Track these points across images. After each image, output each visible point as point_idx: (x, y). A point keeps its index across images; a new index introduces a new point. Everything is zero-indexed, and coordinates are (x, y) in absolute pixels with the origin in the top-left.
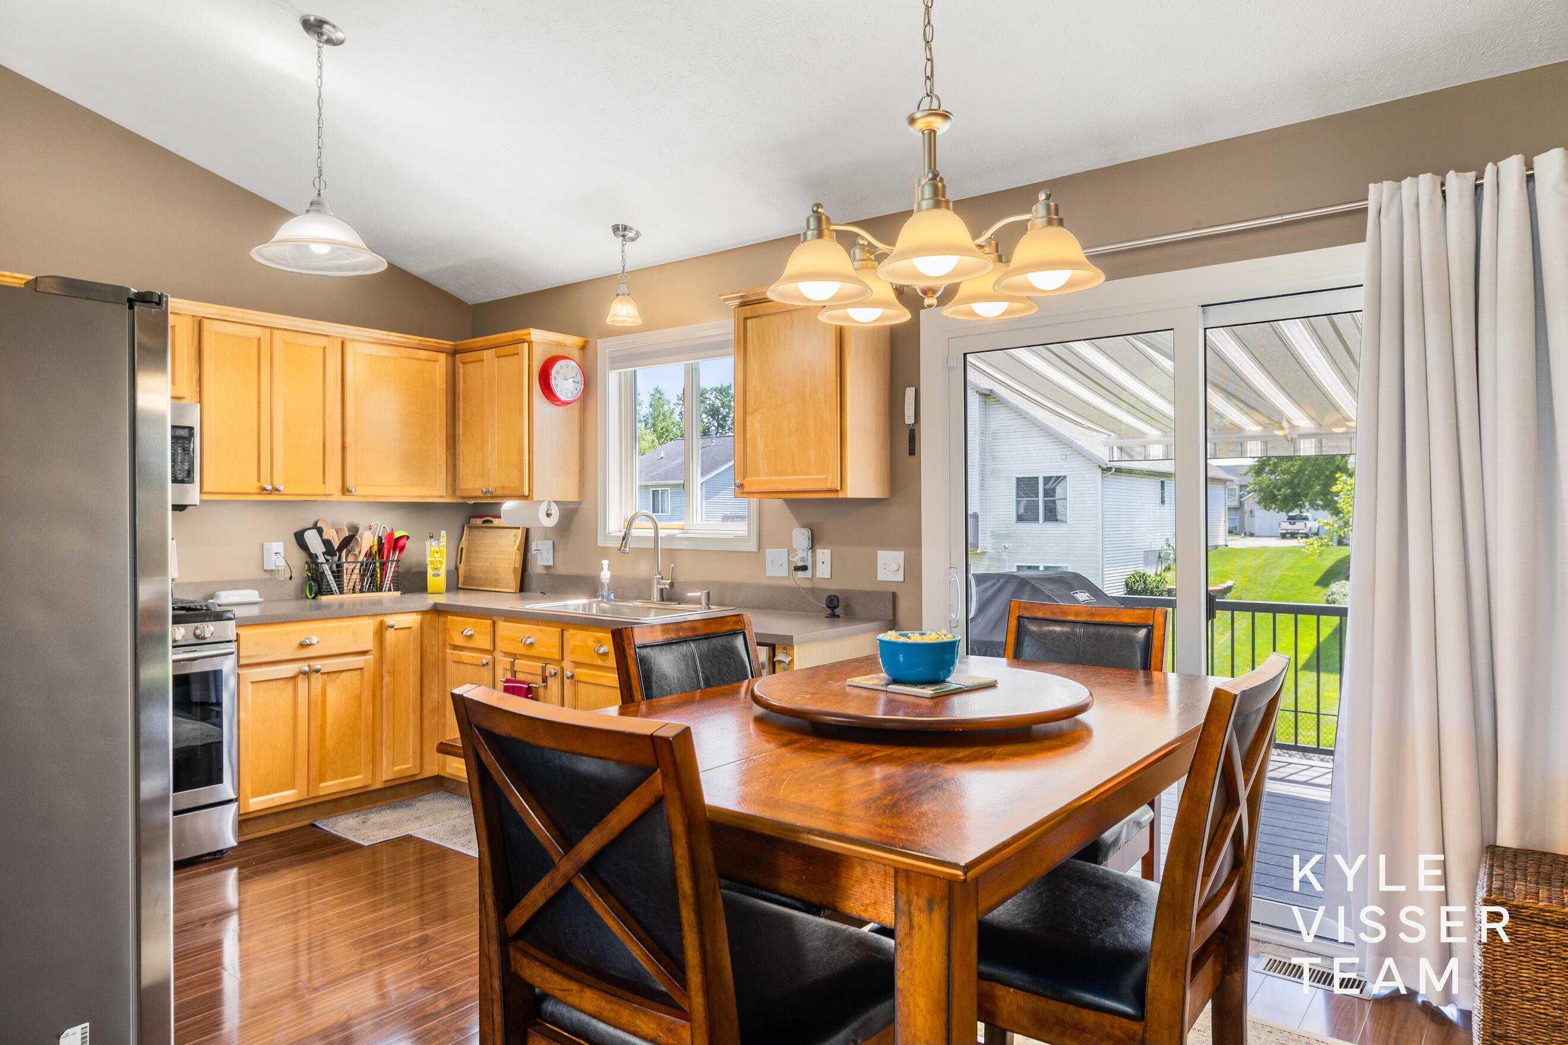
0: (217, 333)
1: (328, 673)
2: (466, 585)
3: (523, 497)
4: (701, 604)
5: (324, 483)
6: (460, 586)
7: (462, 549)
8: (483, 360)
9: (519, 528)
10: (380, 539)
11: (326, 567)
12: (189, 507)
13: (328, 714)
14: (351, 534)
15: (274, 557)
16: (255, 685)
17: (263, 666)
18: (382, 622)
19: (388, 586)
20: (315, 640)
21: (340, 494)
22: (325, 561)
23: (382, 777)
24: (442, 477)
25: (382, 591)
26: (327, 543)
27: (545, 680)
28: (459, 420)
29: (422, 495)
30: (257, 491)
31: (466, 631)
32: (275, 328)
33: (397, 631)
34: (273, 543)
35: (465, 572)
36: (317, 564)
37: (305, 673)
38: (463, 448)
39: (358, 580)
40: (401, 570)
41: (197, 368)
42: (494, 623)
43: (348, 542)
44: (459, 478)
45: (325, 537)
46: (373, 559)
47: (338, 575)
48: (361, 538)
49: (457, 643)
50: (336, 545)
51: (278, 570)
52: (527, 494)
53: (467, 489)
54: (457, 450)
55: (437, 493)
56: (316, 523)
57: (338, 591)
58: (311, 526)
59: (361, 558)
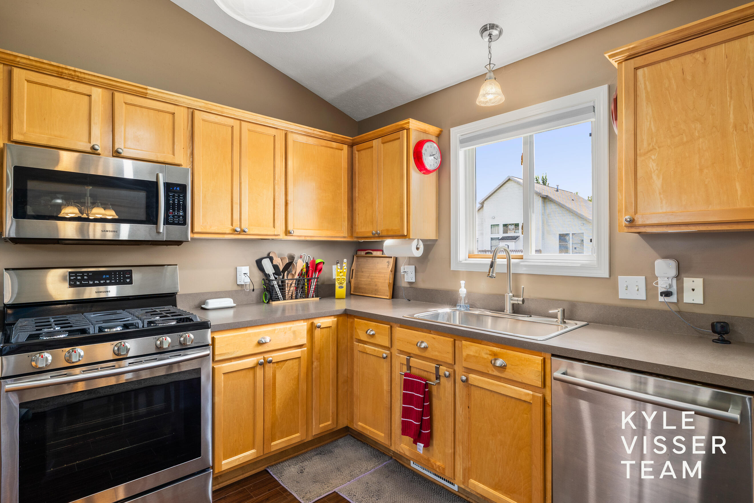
0: (204, 120)
1: (277, 362)
2: (356, 292)
3: (403, 236)
4: (557, 318)
5: (274, 227)
6: (352, 292)
7: (353, 270)
8: (372, 147)
9: (391, 257)
10: (307, 263)
11: (275, 283)
12: (184, 243)
13: (277, 392)
14: (290, 261)
15: (243, 276)
16: (226, 375)
17: (232, 360)
18: (312, 324)
19: (312, 294)
20: (268, 341)
21: (284, 234)
22: (274, 279)
23: (312, 433)
24: (345, 224)
25: (308, 298)
26: (276, 267)
27: (438, 377)
28: (355, 188)
29: (333, 236)
30: (231, 232)
31: (369, 331)
32: (243, 121)
33: (322, 330)
34: (243, 267)
35: (355, 284)
36: (270, 281)
37: (261, 364)
38: (359, 206)
39: (294, 291)
40: (319, 283)
41: (191, 144)
42: (391, 327)
43: (289, 266)
44: (355, 225)
45: (274, 263)
46: (303, 277)
47: (282, 288)
48: (296, 263)
49: (362, 339)
50: (281, 269)
51: (246, 285)
52: (406, 234)
53: (361, 232)
54: (354, 207)
55: (342, 235)
56: (269, 254)
57: (282, 298)
58: (266, 256)
59: (296, 277)
